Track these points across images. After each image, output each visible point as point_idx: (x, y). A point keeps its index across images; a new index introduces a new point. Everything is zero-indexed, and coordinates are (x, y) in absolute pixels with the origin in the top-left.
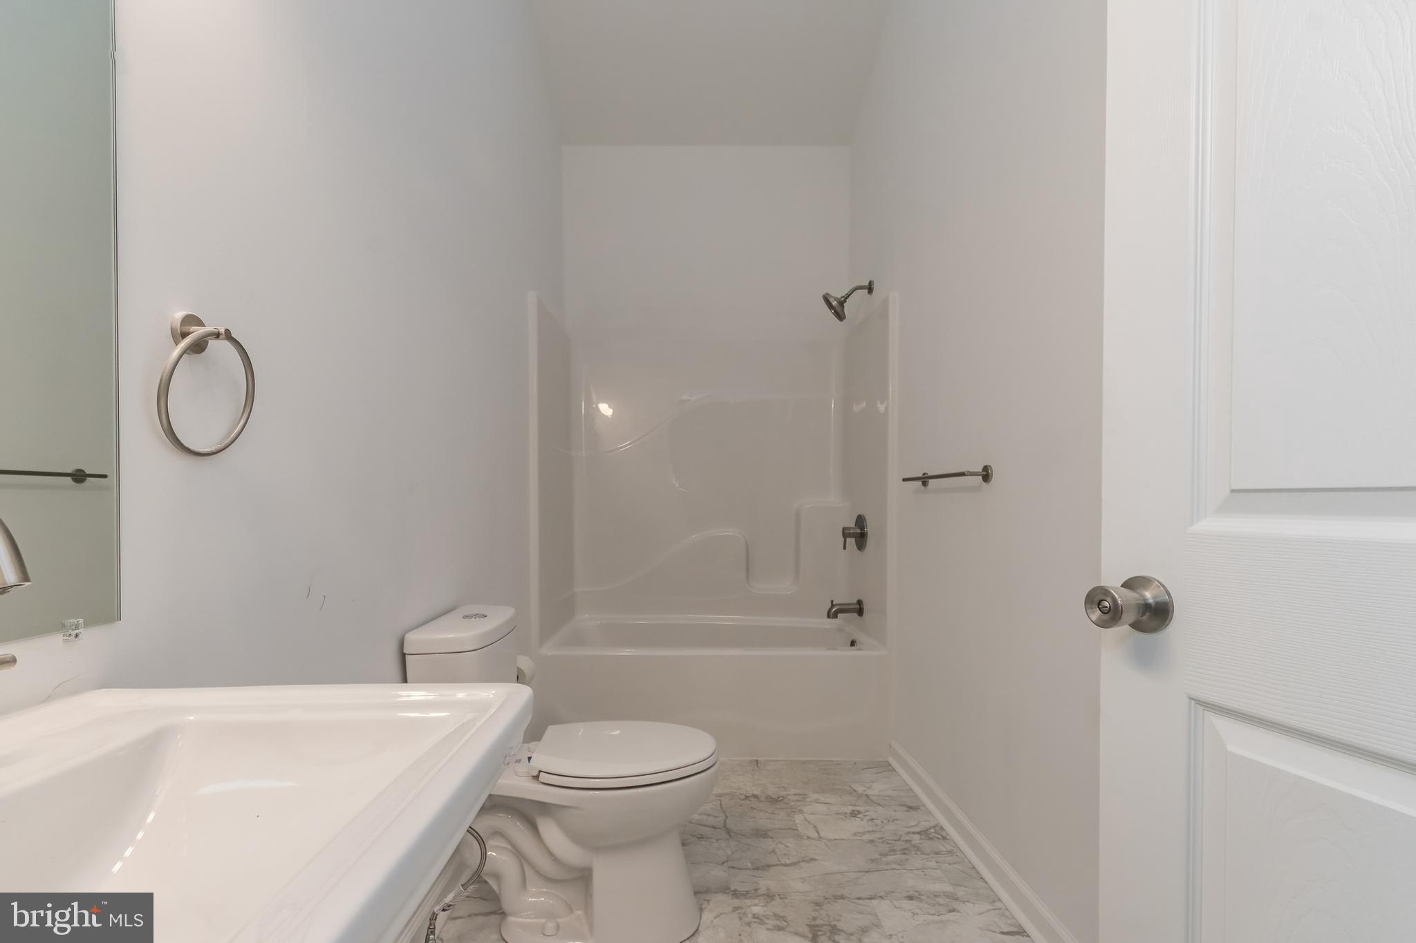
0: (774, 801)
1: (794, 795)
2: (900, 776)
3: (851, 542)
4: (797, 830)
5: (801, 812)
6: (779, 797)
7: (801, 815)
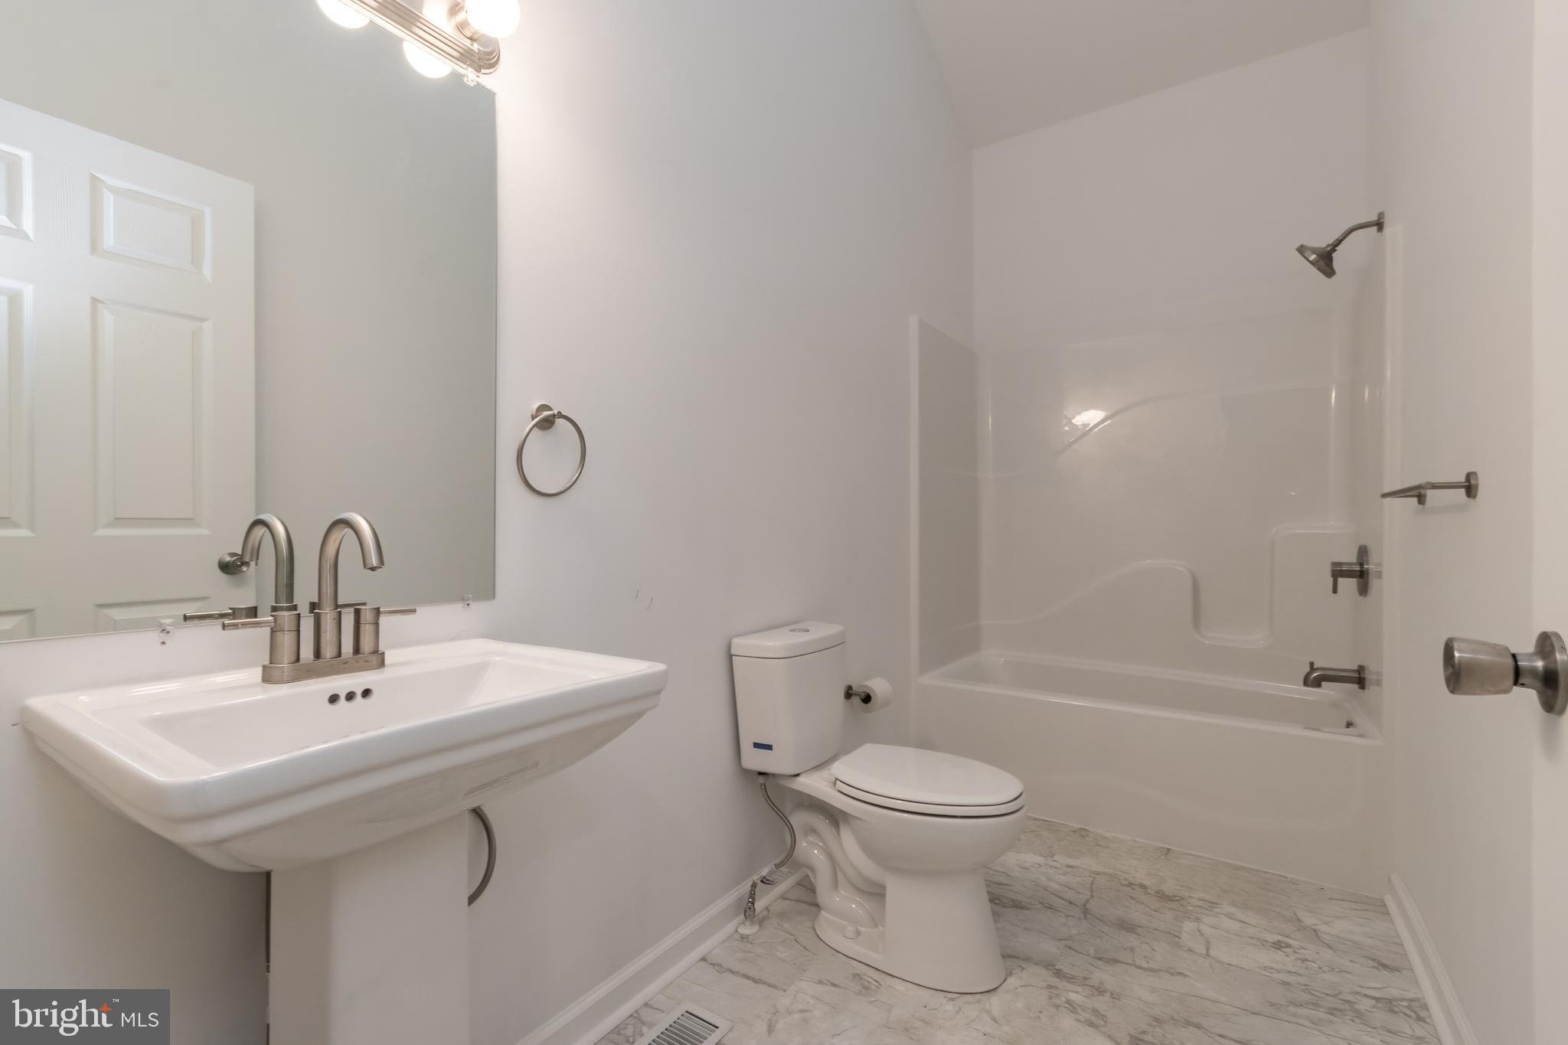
0: (1164, 897)
1: (1200, 899)
2: (1392, 922)
3: (1348, 584)
4: (1180, 938)
5: (1198, 919)
6: (1174, 896)
7: (1196, 924)
